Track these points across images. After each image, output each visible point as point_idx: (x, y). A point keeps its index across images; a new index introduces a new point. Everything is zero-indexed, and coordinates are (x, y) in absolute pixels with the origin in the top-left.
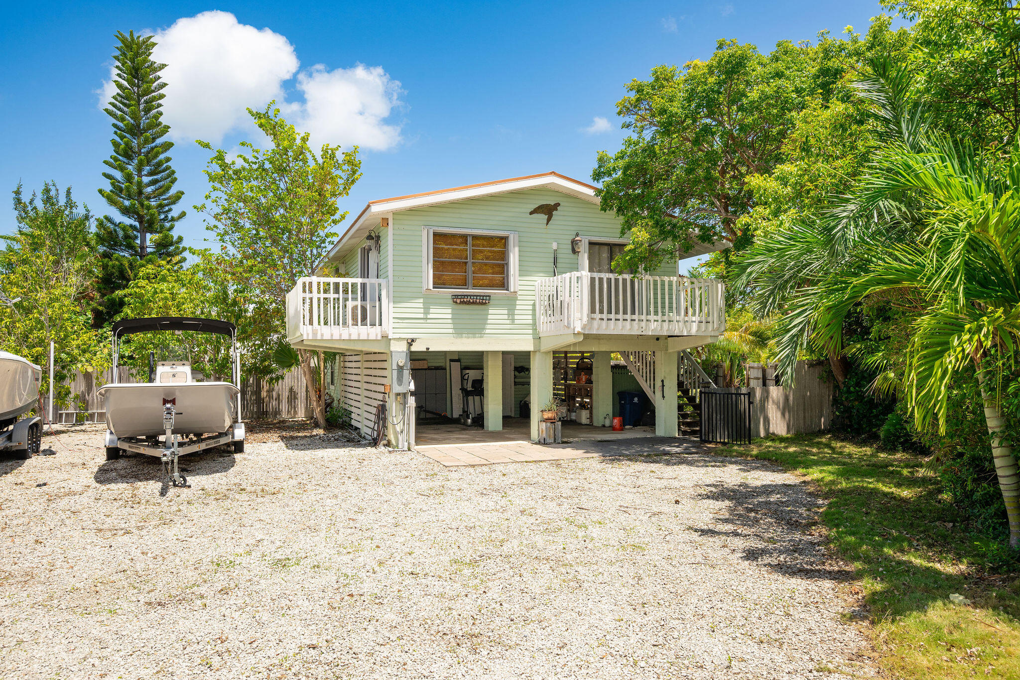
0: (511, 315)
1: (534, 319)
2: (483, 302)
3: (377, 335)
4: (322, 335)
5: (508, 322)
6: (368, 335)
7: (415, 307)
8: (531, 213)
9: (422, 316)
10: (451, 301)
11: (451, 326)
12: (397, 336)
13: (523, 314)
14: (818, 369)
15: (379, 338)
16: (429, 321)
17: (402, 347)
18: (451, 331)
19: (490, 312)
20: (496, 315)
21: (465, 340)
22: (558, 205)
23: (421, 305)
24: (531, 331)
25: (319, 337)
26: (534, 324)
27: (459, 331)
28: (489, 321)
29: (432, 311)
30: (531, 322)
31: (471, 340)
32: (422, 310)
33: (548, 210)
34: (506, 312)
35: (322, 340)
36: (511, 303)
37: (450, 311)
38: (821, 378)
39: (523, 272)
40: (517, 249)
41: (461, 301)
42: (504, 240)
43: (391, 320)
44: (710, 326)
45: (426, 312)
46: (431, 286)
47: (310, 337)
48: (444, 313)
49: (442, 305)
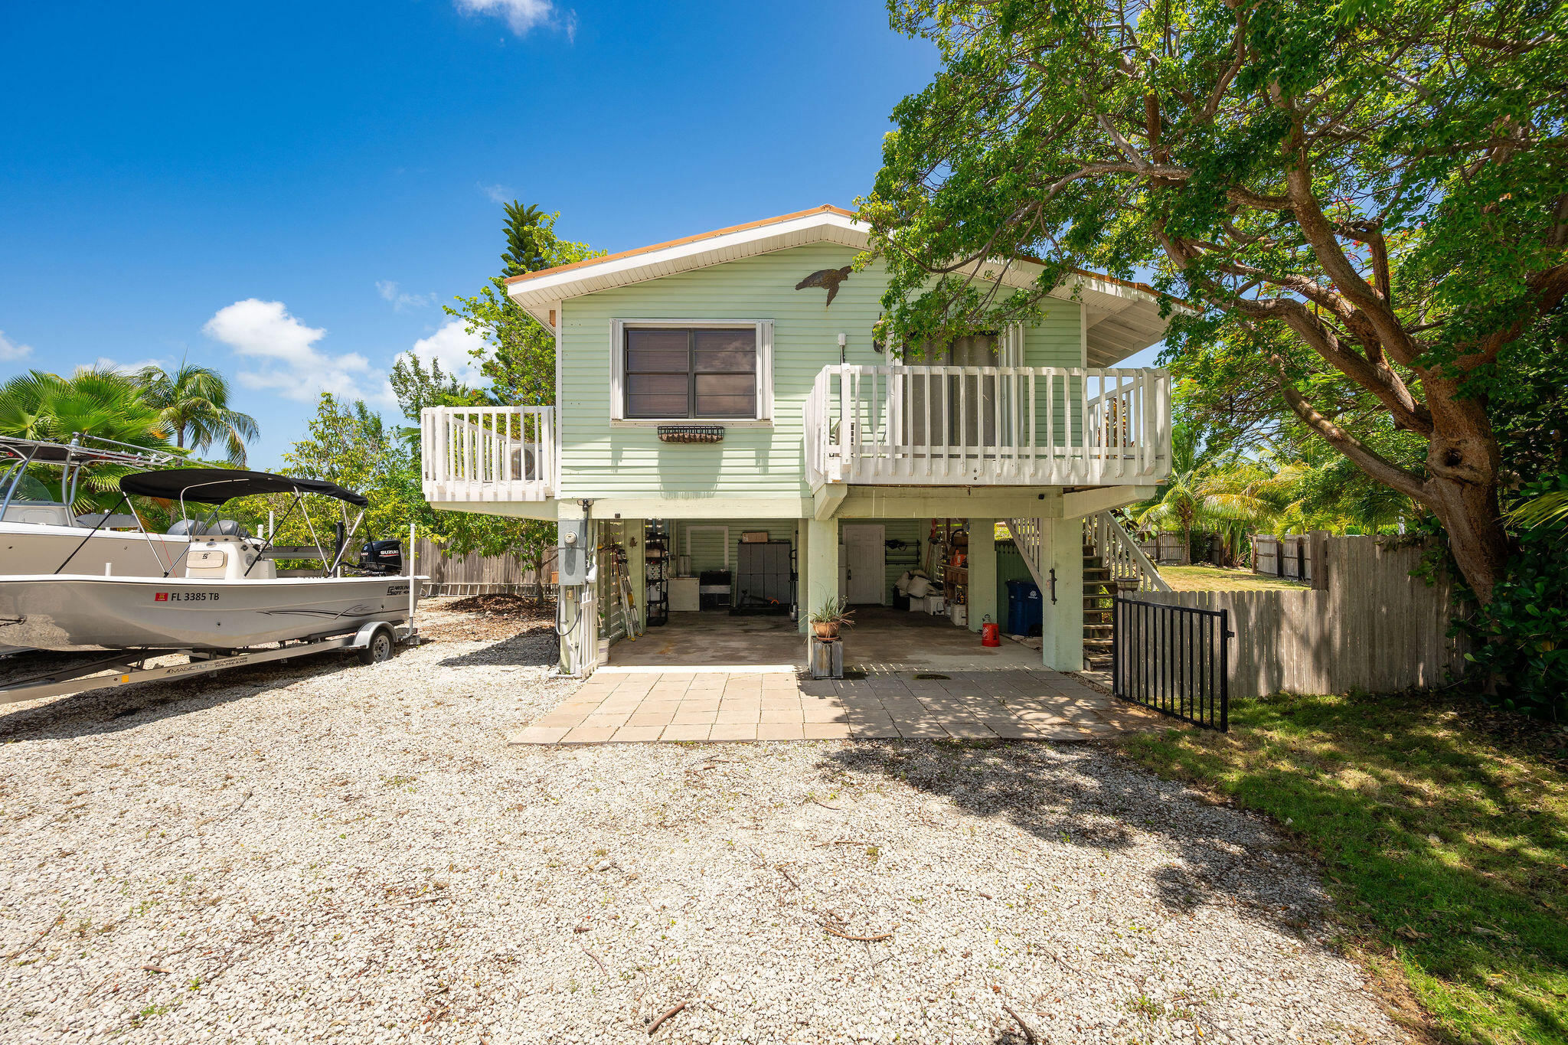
0: (762, 458)
1: (802, 465)
2: (713, 437)
3: (537, 494)
4: (453, 496)
5: (757, 470)
6: (524, 494)
7: (598, 451)
8: (799, 287)
9: (609, 463)
10: (656, 438)
11: (657, 478)
12: (568, 495)
13: (783, 459)
14: (1407, 557)
15: (542, 498)
16: (620, 471)
17: (578, 514)
18: (657, 486)
19: (725, 454)
20: (734, 460)
21: (681, 502)
22: (847, 270)
23: (608, 446)
24: (797, 486)
25: (449, 499)
26: (802, 473)
27: (671, 488)
28: (723, 470)
29: (625, 454)
30: (797, 469)
31: (691, 502)
32: (609, 454)
33: (831, 281)
34: (753, 454)
35: (453, 503)
36: (762, 439)
37: (655, 454)
38: (1419, 575)
39: (781, 388)
40: (768, 350)
41: (673, 437)
42: (747, 335)
43: (559, 470)
44: (1135, 467)
45: (617, 457)
46: (620, 416)
47: (436, 499)
48: (646, 458)
49: (641, 444)
